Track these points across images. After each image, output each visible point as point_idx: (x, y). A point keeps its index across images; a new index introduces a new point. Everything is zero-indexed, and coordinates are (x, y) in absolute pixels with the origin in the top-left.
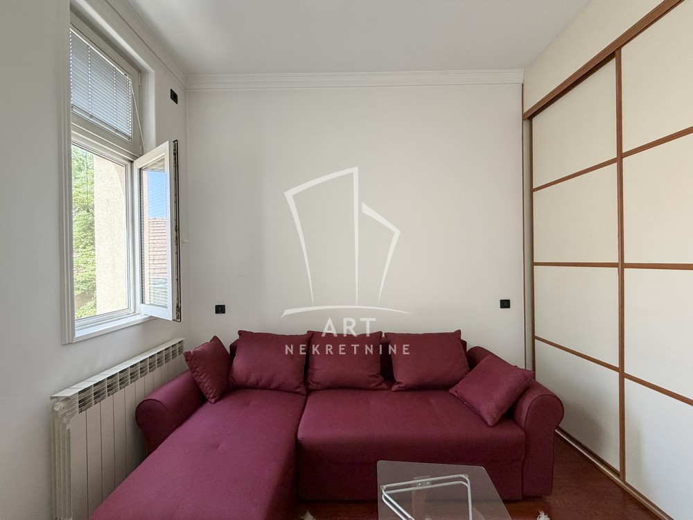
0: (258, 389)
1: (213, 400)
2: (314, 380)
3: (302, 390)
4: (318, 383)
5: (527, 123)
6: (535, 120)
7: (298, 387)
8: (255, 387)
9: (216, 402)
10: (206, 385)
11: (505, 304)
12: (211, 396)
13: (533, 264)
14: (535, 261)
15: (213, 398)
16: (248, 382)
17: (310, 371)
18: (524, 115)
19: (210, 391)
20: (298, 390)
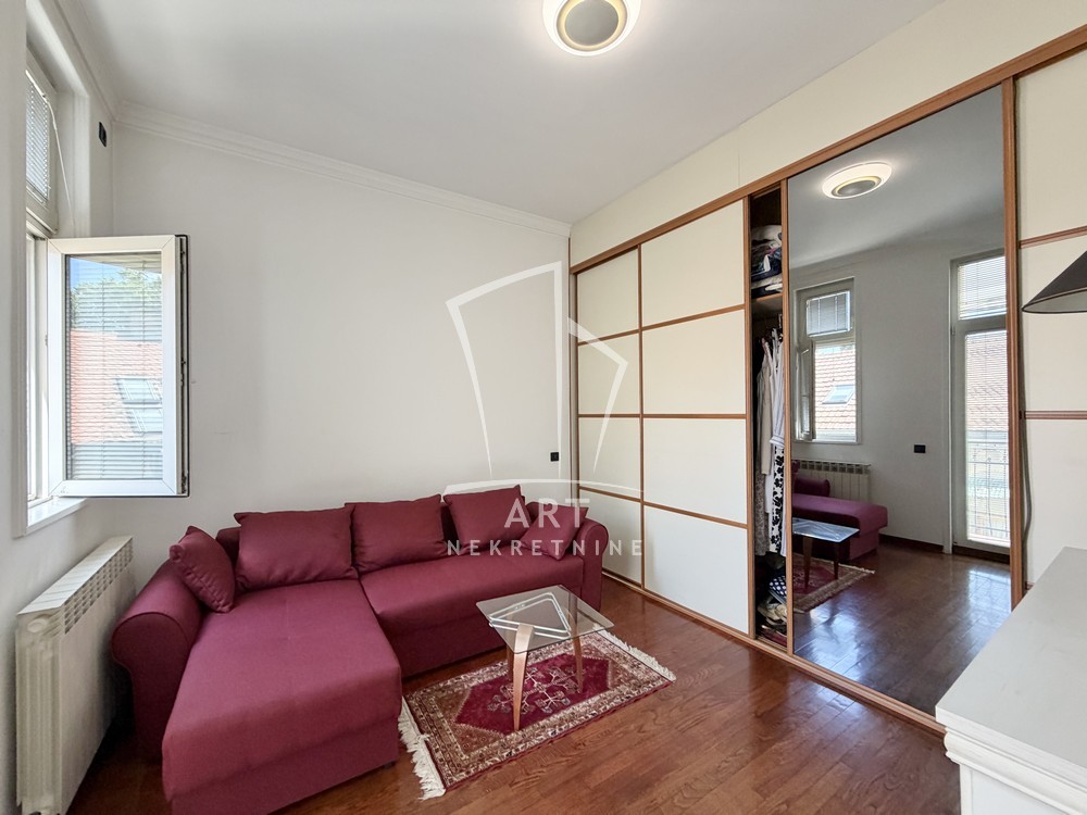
0: (288, 585)
1: (226, 608)
2: (365, 559)
3: (354, 573)
4: (372, 563)
5: (572, 277)
6: (579, 276)
7: (348, 571)
8: (283, 583)
9: (231, 608)
10: (211, 590)
11: (555, 457)
12: (221, 603)
13: (578, 416)
14: (580, 413)
15: (224, 606)
16: (271, 578)
17: (357, 550)
18: (570, 269)
19: (218, 598)
20: (348, 574)
